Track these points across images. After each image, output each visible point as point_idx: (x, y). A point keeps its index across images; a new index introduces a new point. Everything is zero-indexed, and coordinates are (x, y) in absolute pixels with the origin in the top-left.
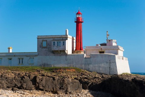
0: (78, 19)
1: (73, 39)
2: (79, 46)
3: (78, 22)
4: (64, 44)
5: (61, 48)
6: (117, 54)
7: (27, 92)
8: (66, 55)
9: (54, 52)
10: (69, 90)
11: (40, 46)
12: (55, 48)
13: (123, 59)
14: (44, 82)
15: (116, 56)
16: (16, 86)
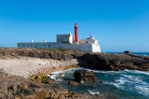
0: (76, 26)
1: (73, 36)
2: (76, 40)
3: (76, 28)
4: (69, 38)
5: (67, 40)
6: (94, 43)
7: (46, 59)
8: (70, 43)
9: (64, 42)
10: (66, 59)
11: (58, 39)
12: (64, 40)
13: (96, 45)
14: (54, 55)
15: (93, 44)
16: (41, 57)
